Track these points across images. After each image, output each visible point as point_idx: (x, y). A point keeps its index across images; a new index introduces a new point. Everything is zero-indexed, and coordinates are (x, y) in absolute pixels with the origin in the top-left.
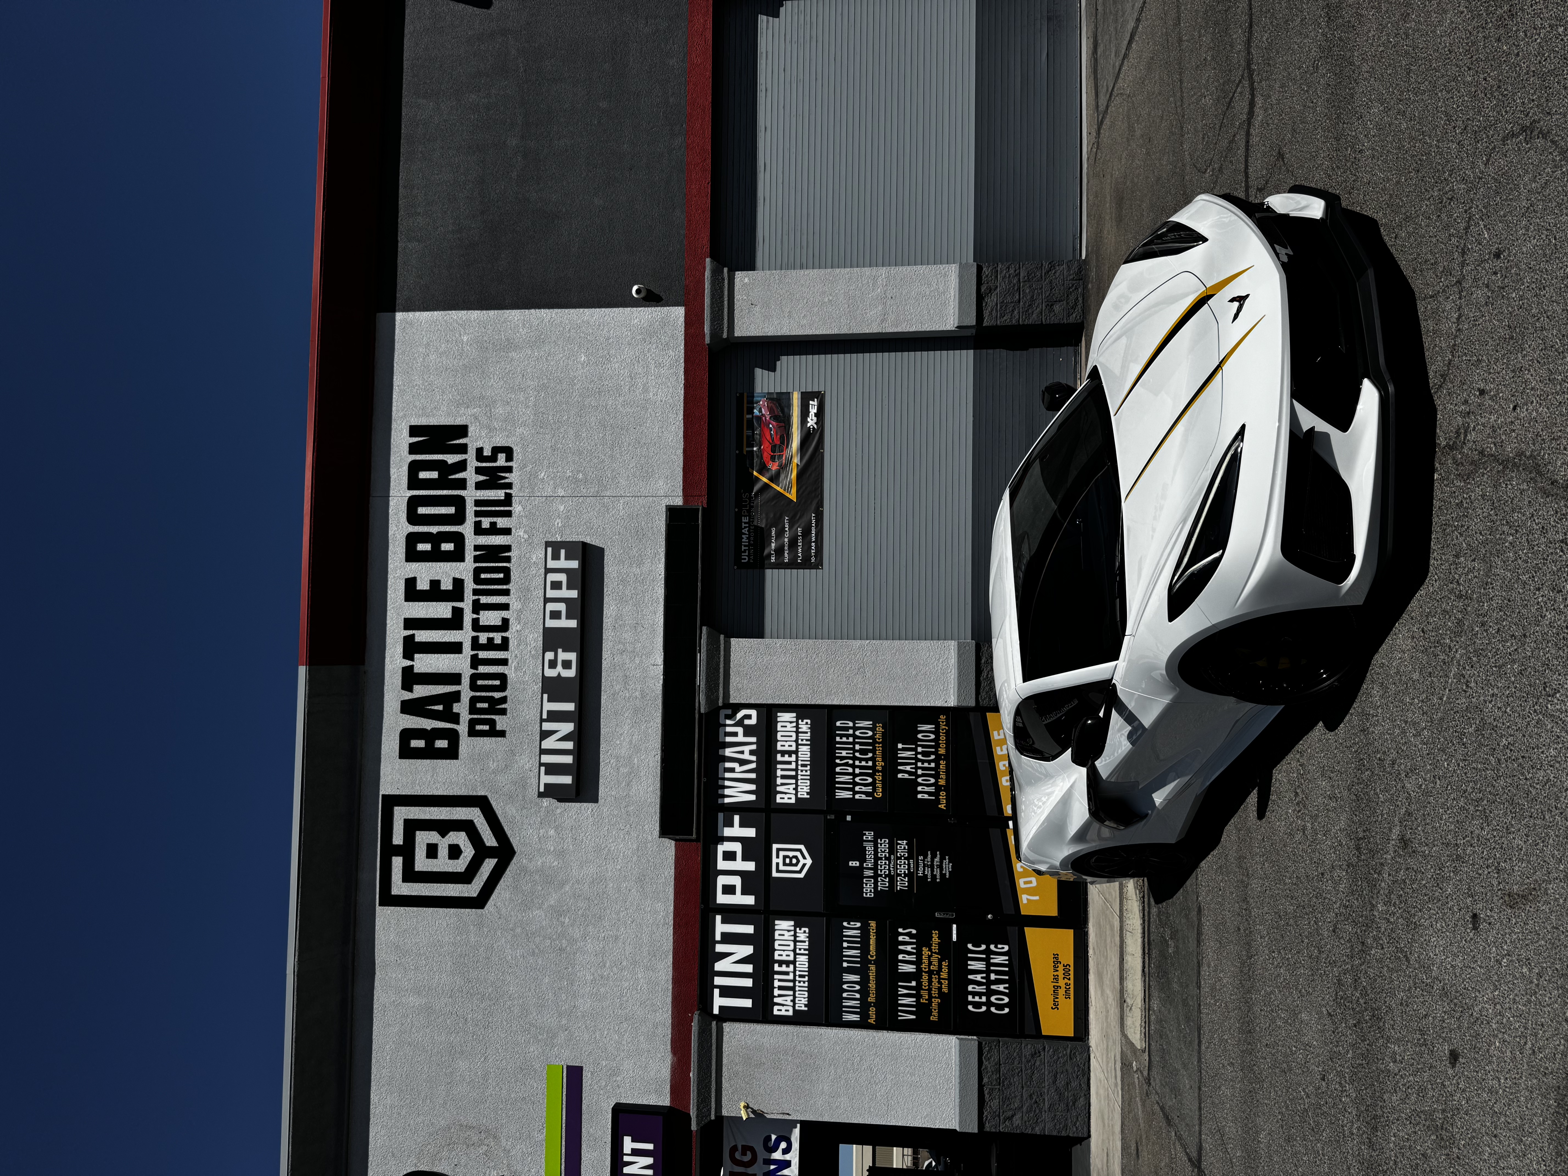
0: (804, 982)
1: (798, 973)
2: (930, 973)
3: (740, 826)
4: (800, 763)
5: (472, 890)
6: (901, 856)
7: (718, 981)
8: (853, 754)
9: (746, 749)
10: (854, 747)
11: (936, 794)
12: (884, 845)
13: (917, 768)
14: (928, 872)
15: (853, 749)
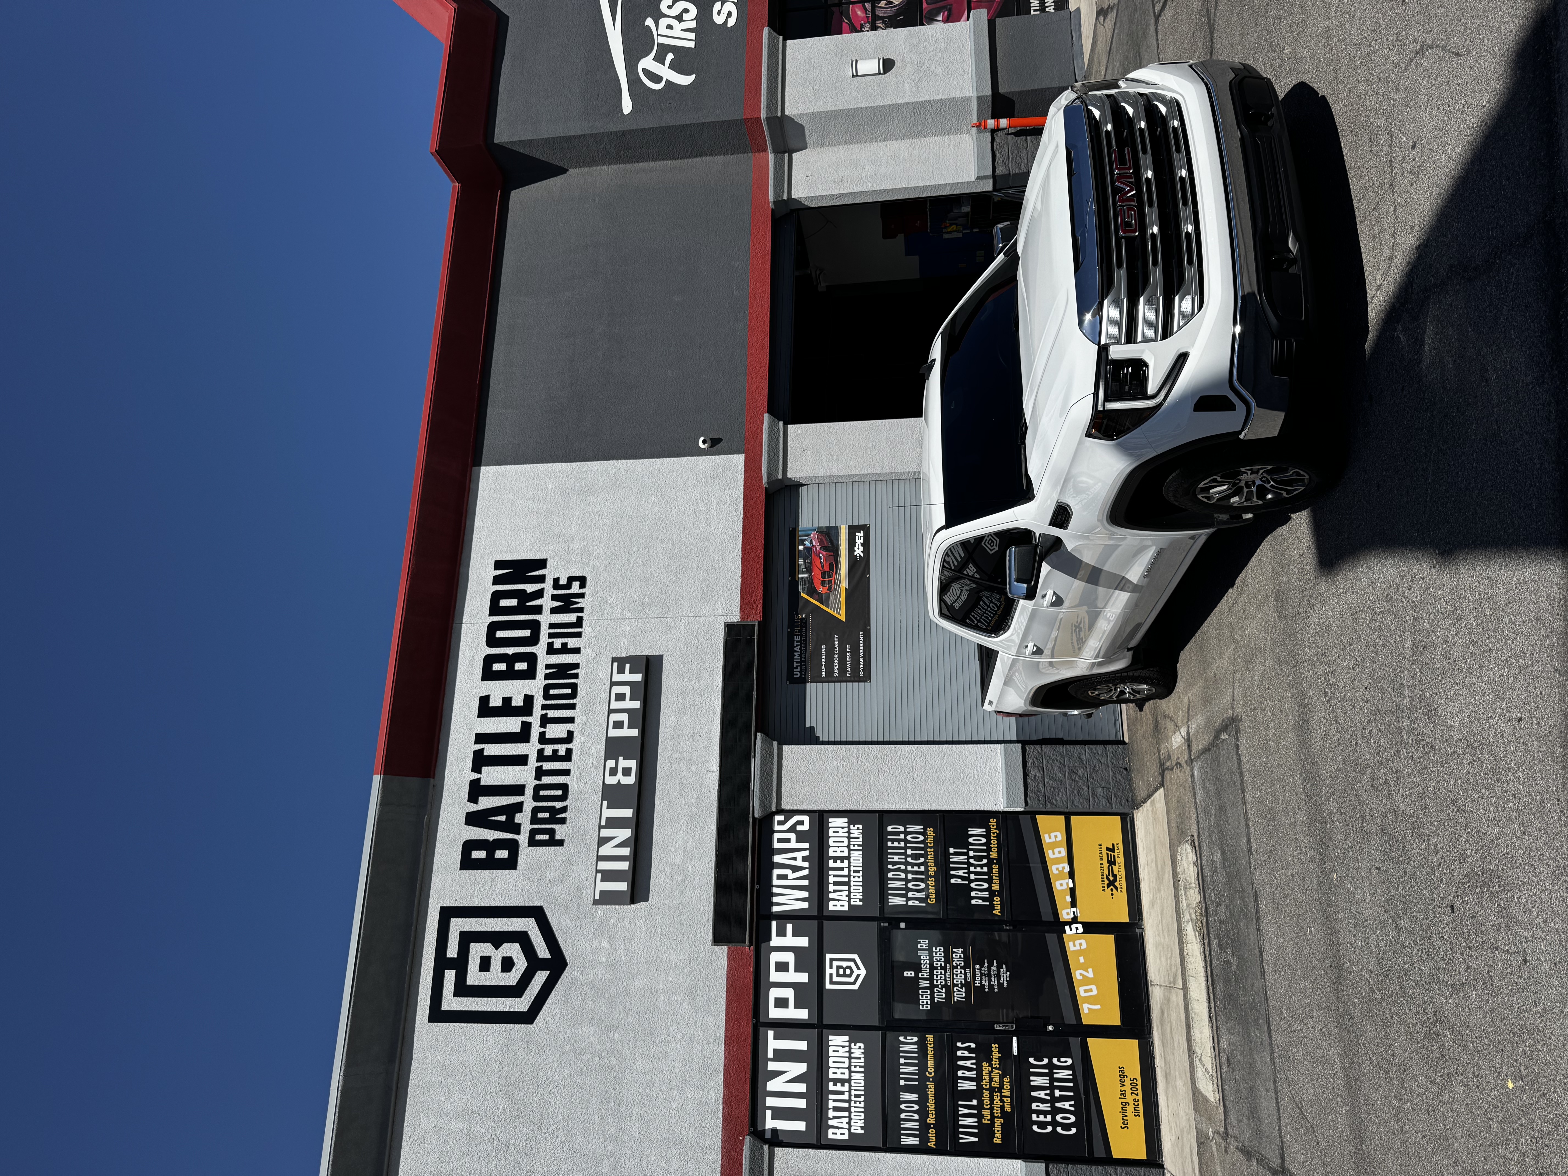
0: (860, 1102)
1: (853, 1092)
2: (992, 1090)
3: (794, 934)
4: (852, 869)
5: (522, 1004)
6: (958, 965)
7: (771, 1102)
8: (905, 859)
9: (799, 855)
10: (906, 851)
11: (990, 899)
12: (939, 953)
13: (969, 873)
14: (985, 981)
15: (905, 854)
